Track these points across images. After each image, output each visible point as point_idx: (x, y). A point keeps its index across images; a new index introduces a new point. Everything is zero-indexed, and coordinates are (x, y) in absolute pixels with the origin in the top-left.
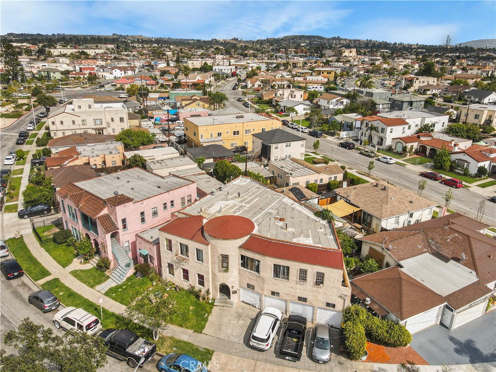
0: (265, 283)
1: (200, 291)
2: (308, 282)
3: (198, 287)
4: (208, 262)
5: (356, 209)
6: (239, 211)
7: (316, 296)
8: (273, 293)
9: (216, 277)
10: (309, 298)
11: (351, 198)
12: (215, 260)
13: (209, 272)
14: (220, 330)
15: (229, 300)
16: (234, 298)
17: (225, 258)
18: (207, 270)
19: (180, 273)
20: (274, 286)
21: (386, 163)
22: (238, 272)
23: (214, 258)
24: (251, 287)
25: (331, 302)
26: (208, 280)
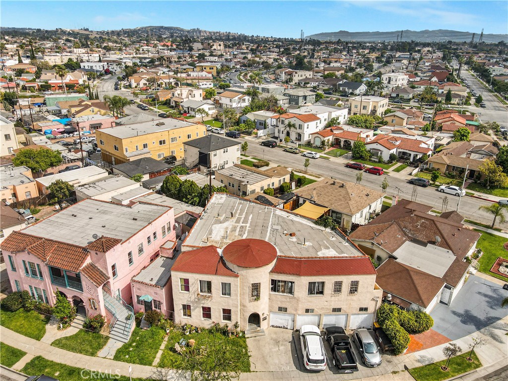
0: (300, 303)
1: (227, 327)
2: (342, 293)
3: (223, 323)
4: (236, 295)
5: (326, 210)
6: (244, 233)
7: (350, 304)
8: (307, 311)
9: (245, 308)
10: (344, 307)
11: (315, 199)
12: (245, 291)
13: (238, 305)
14: (267, 362)
15: (259, 328)
16: (264, 325)
17: (256, 288)
18: (236, 303)
19: (200, 312)
20: (309, 304)
21: (312, 158)
22: (268, 298)
23: (243, 289)
24: (283, 310)
25: (364, 307)
26: (237, 313)
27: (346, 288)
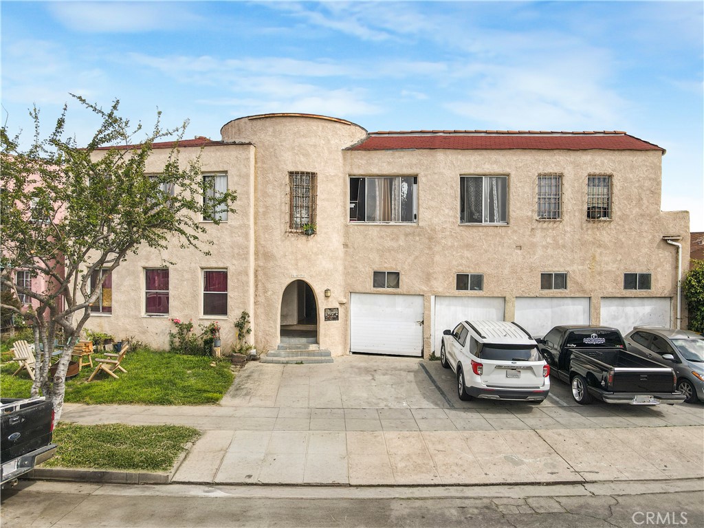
0: (437, 248)
1: (214, 334)
2: (566, 217)
3: (200, 321)
7: (594, 258)
8: (463, 282)
10: (574, 270)
12: (268, 201)
13: (247, 247)
15: (313, 347)
16: (329, 336)
18: (241, 240)
20: (467, 254)
22: (342, 240)
23: (265, 194)
24: (386, 280)
25: (639, 270)
26: (244, 278)
27: (575, 199)
